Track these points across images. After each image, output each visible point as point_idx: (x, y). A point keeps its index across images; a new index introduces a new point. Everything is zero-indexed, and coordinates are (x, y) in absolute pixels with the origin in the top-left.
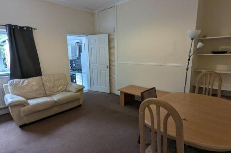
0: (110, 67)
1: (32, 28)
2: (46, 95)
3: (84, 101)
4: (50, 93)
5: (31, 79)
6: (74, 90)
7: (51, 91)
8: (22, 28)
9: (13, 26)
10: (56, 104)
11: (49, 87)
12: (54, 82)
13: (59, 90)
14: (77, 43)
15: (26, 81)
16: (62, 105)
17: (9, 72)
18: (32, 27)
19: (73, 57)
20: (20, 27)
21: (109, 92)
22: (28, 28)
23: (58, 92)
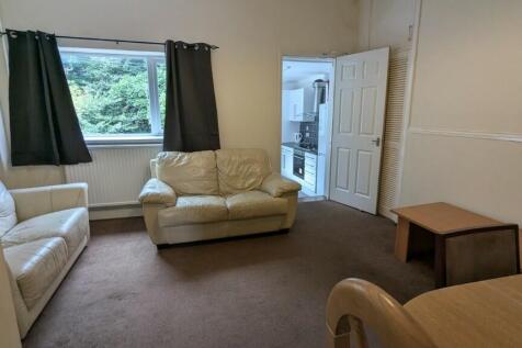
0: (384, 142)
1: (209, 47)
2: (218, 193)
3: (295, 223)
4: (228, 189)
5: (195, 155)
6: (274, 192)
7: (229, 186)
8: (191, 47)
9: (175, 44)
10: (226, 216)
11: (228, 175)
12: (238, 167)
13: (247, 185)
14: (320, 81)
15: (186, 157)
16: (238, 220)
17: (162, 137)
18: (211, 44)
19: (305, 114)
20: (188, 45)
21: (374, 212)
22: (202, 45)
23: (243, 190)
